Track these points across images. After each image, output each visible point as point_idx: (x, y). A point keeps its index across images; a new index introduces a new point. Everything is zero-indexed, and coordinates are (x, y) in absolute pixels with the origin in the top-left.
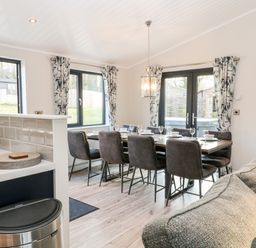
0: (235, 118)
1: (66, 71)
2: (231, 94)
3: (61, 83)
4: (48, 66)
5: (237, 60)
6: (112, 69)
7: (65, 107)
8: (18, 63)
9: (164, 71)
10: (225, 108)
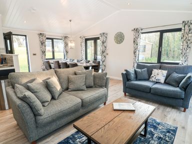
0: (107, 56)
1: (44, 39)
2: (105, 47)
3: (42, 43)
4: (37, 37)
5: (107, 34)
6: (66, 37)
7: (45, 52)
8: (25, 36)
9: (86, 38)
10: (103, 52)
